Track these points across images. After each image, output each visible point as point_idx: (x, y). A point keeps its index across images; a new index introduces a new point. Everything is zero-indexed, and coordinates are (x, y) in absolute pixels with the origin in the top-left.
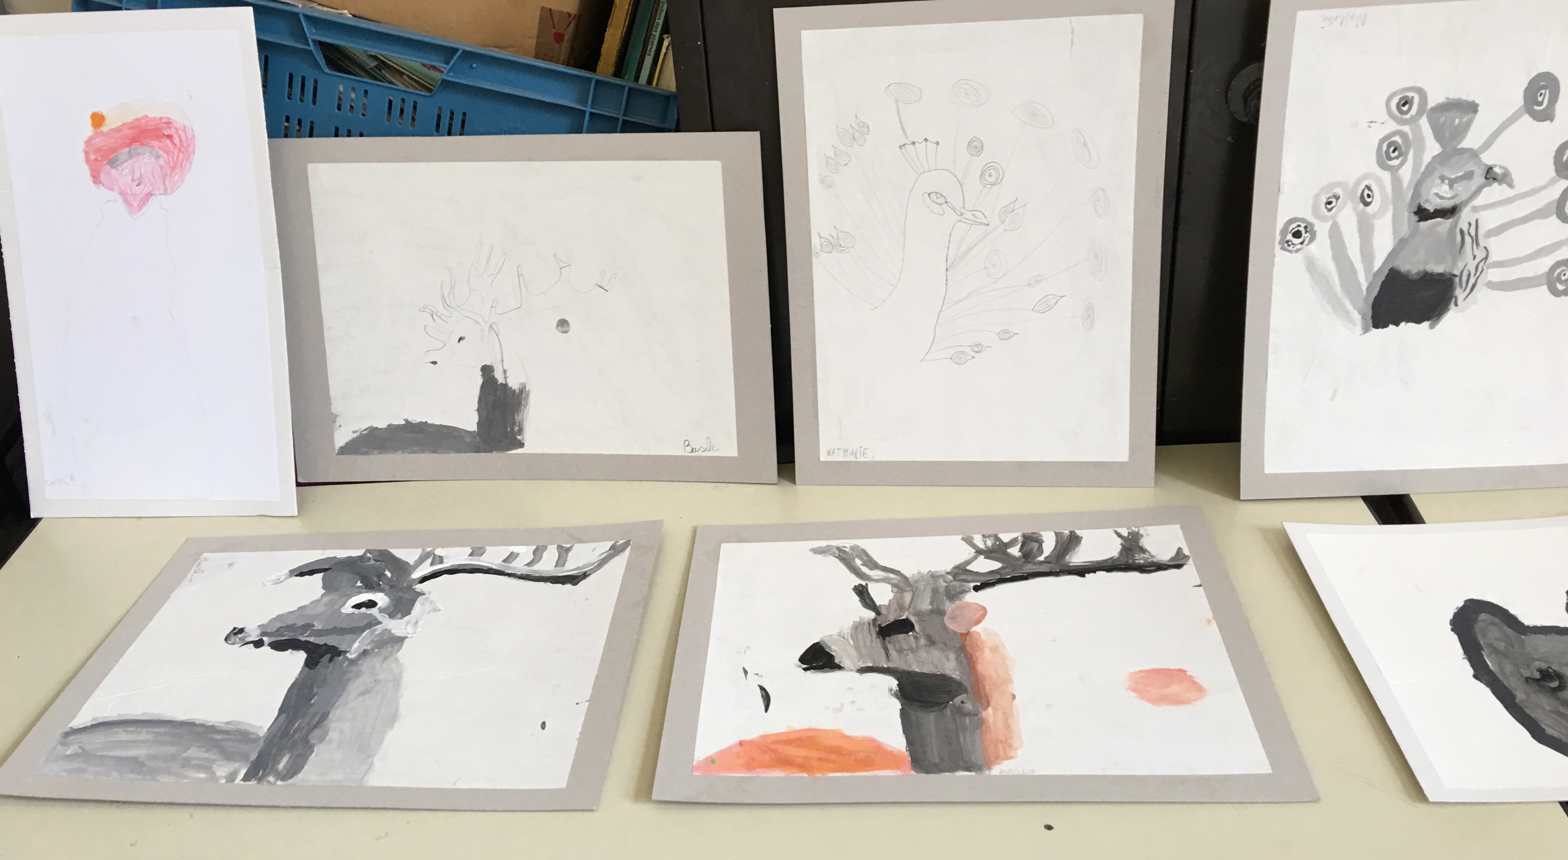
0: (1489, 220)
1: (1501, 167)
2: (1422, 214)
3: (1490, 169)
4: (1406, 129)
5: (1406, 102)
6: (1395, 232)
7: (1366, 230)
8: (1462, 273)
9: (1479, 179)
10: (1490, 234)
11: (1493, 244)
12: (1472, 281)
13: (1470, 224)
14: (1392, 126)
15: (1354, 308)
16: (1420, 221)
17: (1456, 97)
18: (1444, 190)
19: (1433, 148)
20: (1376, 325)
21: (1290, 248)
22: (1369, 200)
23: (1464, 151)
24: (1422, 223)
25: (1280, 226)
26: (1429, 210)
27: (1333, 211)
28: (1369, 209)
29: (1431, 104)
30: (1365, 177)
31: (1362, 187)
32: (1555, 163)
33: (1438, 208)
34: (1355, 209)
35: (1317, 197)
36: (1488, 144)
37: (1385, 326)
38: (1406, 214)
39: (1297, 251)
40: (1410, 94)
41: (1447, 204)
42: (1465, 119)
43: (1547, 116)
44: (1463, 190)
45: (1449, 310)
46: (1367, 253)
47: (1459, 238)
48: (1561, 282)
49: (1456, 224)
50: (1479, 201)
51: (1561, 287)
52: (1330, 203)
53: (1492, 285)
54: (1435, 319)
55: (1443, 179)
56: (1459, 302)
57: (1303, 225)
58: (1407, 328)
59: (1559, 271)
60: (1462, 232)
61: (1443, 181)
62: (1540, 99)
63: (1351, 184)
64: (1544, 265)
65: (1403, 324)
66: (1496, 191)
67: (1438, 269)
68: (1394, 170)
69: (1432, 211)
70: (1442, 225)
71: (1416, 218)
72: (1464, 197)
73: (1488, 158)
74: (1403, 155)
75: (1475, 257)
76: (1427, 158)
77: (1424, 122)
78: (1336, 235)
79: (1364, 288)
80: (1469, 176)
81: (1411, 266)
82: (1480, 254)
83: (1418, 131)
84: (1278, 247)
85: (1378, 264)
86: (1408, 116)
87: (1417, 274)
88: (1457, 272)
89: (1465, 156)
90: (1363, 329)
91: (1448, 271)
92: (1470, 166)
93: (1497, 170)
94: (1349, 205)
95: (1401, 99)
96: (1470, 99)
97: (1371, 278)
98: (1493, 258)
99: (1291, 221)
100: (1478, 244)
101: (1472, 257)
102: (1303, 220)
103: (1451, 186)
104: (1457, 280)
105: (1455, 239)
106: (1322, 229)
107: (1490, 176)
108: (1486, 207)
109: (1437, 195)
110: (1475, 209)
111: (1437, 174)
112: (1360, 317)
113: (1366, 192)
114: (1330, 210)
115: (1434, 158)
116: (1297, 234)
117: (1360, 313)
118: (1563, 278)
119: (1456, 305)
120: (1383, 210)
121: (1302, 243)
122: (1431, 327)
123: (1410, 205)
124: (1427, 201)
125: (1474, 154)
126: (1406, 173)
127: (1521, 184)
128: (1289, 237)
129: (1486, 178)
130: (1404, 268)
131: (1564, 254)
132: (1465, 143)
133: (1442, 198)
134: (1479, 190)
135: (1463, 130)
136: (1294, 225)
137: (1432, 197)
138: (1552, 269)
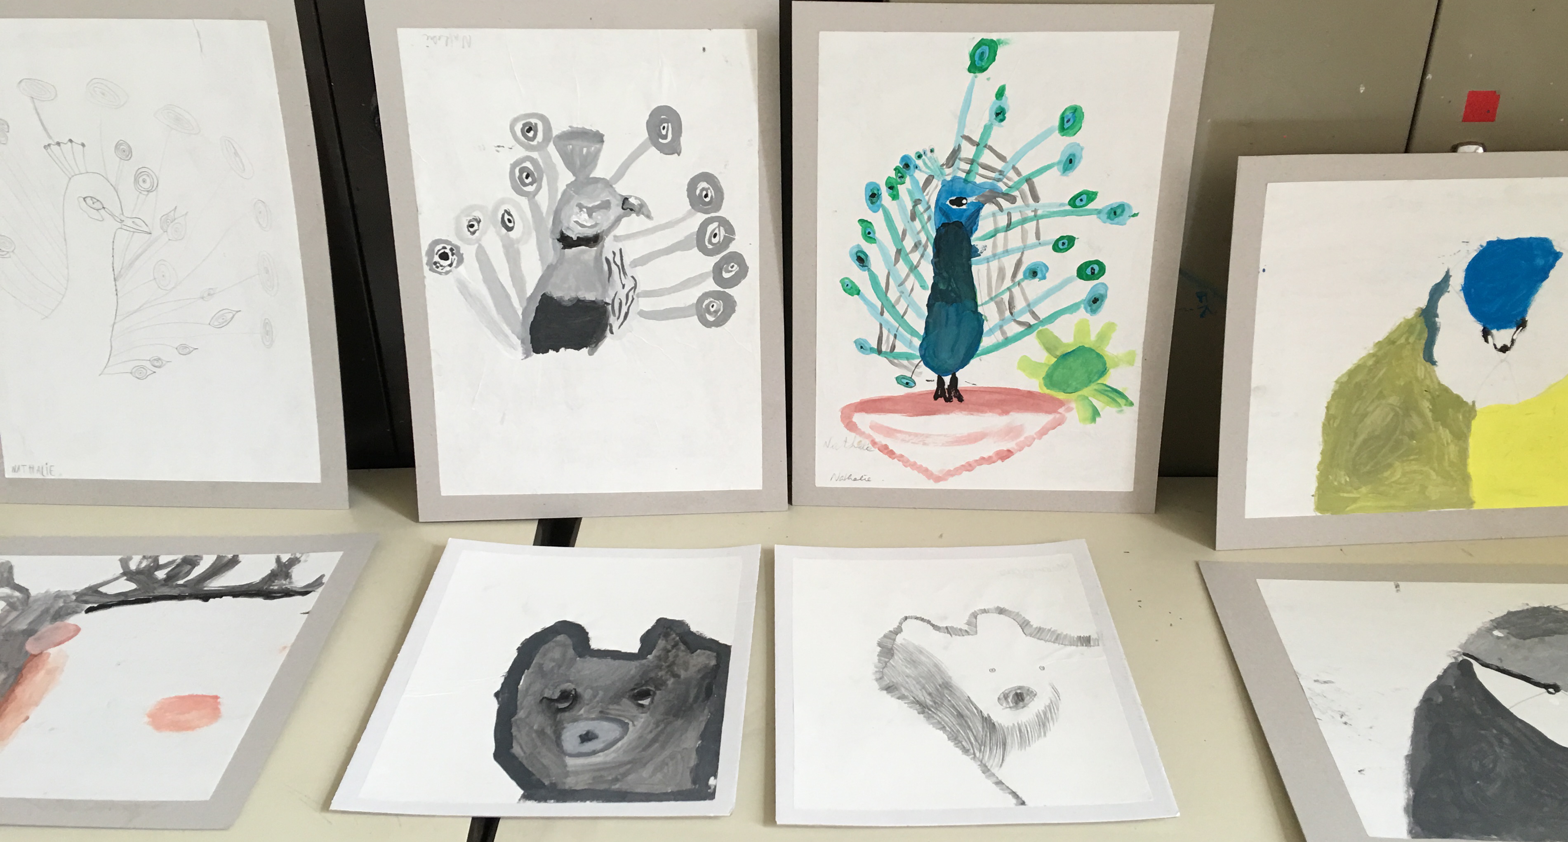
0: (633, 251)
1: (636, 198)
3: (625, 200)
4: (535, 155)
5: (530, 128)
6: (542, 258)
7: (512, 255)
8: (613, 301)
9: (616, 210)
10: (635, 263)
11: (639, 273)
12: (624, 309)
13: (614, 253)
14: (521, 153)
15: (513, 332)
16: (564, 248)
17: (580, 126)
18: (584, 217)
19: (566, 177)
20: (537, 351)
21: (439, 270)
22: (510, 225)
23: (597, 180)
24: (567, 250)
25: (425, 248)
26: (572, 238)
27: (477, 234)
28: (512, 235)
29: (555, 132)
30: (503, 201)
31: (502, 211)
32: (688, 196)
33: (581, 236)
34: (498, 234)
35: (458, 219)
36: (620, 174)
37: (545, 352)
38: (550, 241)
39: (447, 273)
40: (533, 121)
41: (590, 233)
42: (593, 149)
43: (673, 149)
44: (603, 220)
45: (605, 337)
46: (518, 278)
47: (606, 268)
48: (709, 313)
49: (600, 253)
50: (619, 231)
51: (711, 318)
52: (472, 226)
53: (642, 314)
54: (593, 346)
55: (580, 207)
56: (615, 329)
57: (449, 247)
58: (566, 355)
59: (706, 302)
60: (607, 260)
61: (581, 210)
62: (664, 132)
63: (490, 208)
64: (691, 296)
65: (562, 350)
66: (632, 223)
67: (590, 296)
68: (531, 196)
69: (575, 238)
70: (586, 253)
71: (560, 245)
72: (605, 226)
73: (622, 188)
74: (537, 181)
75: (624, 286)
76: (562, 187)
77: (551, 148)
78: (482, 257)
79: (520, 312)
80: (606, 205)
81: (563, 293)
82: (629, 284)
83: (547, 158)
84: (426, 268)
85: (530, 291)
86: (535, 143)
87: (571, 299)
88: (608, 300)
89: (600, 185)
90: (524, 353)
91: (600, 298)
92: (605, 196)
93: (632, 200)
94: (492, 229)
95: (524, 125)
96: (594, 129)
97: (525, 304)
98: (642, 288)
99: (436, 242)
100: (625, 274)
101: (622, 286)
102: (448, 242)
103: (590, 216)
104: (610, 307)
105: (602, 270)
106: (468, 251)
107: (627, 207)
108: (628, 237)
109: (577, 222)
110: (617, 238)
111: (574, 203)
112: (520, 342)
113: (506, 217)
114: (473, 233)
115: (568, 186)
116: (444, 256)
117: (519, 339)
118: (712, 310)
119: (612, 333)
120: (526, 238)
121: (450, 265)
122: (591, 353)
123: (552, 232)
124: (568, 228)
125: (608, 184)
126: (543, 199)
127: (660, 216)
128: (437, 258)
129: (623, 208)
130: (556, 294)
131: (711, 285)
132: (597, 173)
133: (582, 226)
134: (618, 220)
135: (592, 160)
136: (439, 247)
137: (572, 225)
138: (700, 300)
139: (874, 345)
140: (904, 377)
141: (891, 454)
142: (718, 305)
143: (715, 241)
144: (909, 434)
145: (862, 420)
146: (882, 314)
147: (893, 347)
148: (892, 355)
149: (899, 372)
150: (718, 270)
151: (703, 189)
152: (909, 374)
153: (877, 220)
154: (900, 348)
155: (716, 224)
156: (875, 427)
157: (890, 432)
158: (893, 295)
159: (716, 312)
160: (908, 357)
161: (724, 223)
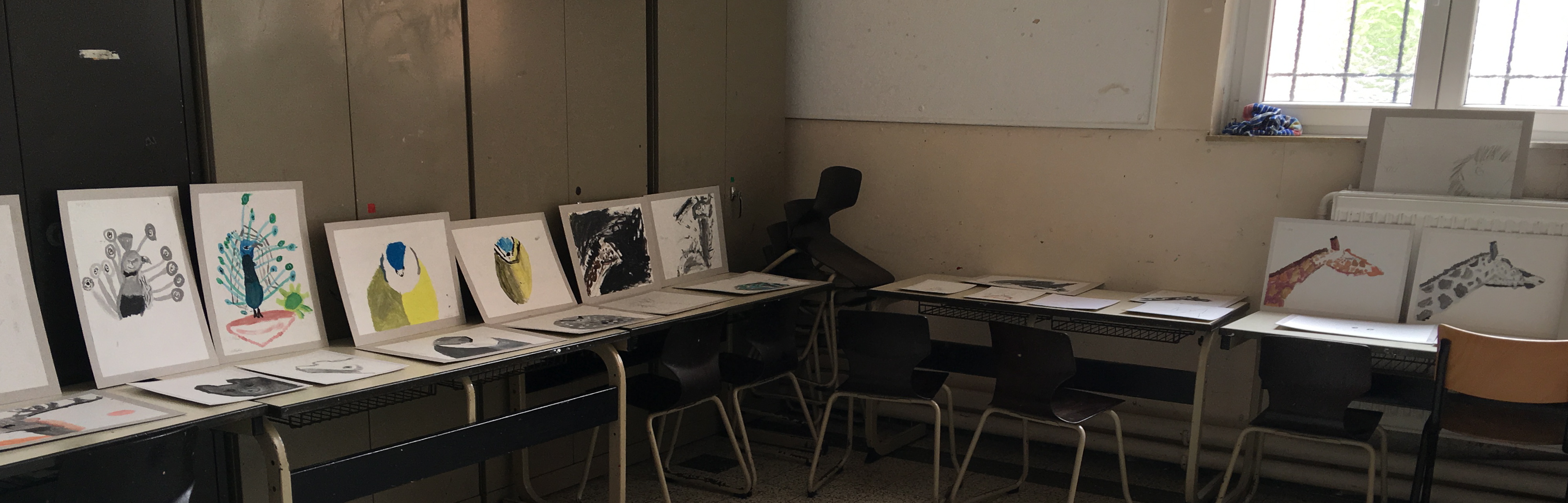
0: (148, 276)
1: (146, 257)
2: (127, 275)
3: (142, 258)
4: (112, 244)
5: (110, 234)
6: (120, 282)
7: (110, 281)
9: (140, 262)
10: (149, 281)
11: (151, 284)
12: (149, 298)
13: (142, 278)
14: (108, 243)
15: (114, 311)
16: (126, 277)
17: (125, 232)
18: (130, 265)
19: (123, 251)
20: (124, 317)
21: (87, 289)
22: (108, 270)
23: (133, 251)
24: (127, 278)
25: (81, 281)
27: (98, 274)
28: (108, 273)
29: (118, 235)
30: (104, 261)
31: (104, 265)
32: (161, 255)
34: (104, 274)
35: (91, 270)
36: (139, 248)
37: (127, 317)
38: (121, 274)
39: (90, 290)
40: (111, 231)
41: (133, 271)
42: (130, 240)
43: (154, 238)
44: (136, 265)
45: (145, 309)
46: (113, 291)
47: (140, 283)
48: (176, 296)
49: (137, 278)
50: (143, 269)
51: (177, 299)
52: (95, 271)
53: (156, 299)
54: (142, 312)
55: (129, 261)
56: (147, 305)
57: (89, 280)
58: (133, 317)
59: (174, 293)
60: (140, 280)
62: (150, 233)
63: (100, 264)
64: (169, 291)
65: (132, 315)
66: (146, 266)
67: (137, 294)
69: (129, 273)
70: (134, 278)
71: (124, 276)
72: (137, 267)
73: (141, 253)
74: (114, 253)
75: (147, 289)
76: (122, 254)
77: (117, 241)
78: (100, 282)
79: (116, 302)
80: (136, 260)
81: (129, 294)
82: (149, 288)
83: (116, 243)
84: (83, 289)
85: (117, 294)
86: (111, 239)
87: (131, 296)
88: (144, 295)
89: (133, 253)
90: (119, 318)
91: (140, 294)
92: (136, 257)
93: (144, 258)
94: (102, 272)
95: (108, 233)
96: (129, 233)
97: (117, 299)
98: (153, 289)
99: (85, 278)
100: (147, 285)
102: (88, 278)
103: (132, 264)
104: (144, 298)
105: (139, 284)
106: (95, 281)
107: (144, 260)
108: (146, 271)
110: (142, 272)
111: (126, 260)
112: (117, 314)
113: (106, 267)
114: (96, 274)
115: (124, 254)
116: (88, 284)
117: (117, 312)
118: (177, 295)
119: (146, 307)
120: (113, 274)
121: (90, 287)
122: (142, 316)
123: (121, 271)
124: (126, 269)
125: (136, 252)
126: (117, 259)
127: (154, 263)
128: (86, 285)
129: (142, 261)
130: (126, 295)
131: (174, 286)
132: (132, 249)
133: (130, 268)
134: (141, 265)
135: (130, 244)
136: (86, 280)
137: (127, 268)
138: (172, 293)
139: (232, 302)
140: (243, 311)
141: (246, 339)
142: (178, 294)
143: (172, 270)
144: (250, 331)
145: (234, 328)
146: (231, 289)
147: (237, 301)
148: (237, 304)
149: (242, 309)
150: (175, 280)
151: (165, 252)
152: (244, 310)
153: (223, 256)
154: (240, 301)
155: (171, 264)
156: (238, 331)
157: (243, 332)
158: (233, 282)
159: (178, 295)
160: (243, 304)
161: (174, 263)
